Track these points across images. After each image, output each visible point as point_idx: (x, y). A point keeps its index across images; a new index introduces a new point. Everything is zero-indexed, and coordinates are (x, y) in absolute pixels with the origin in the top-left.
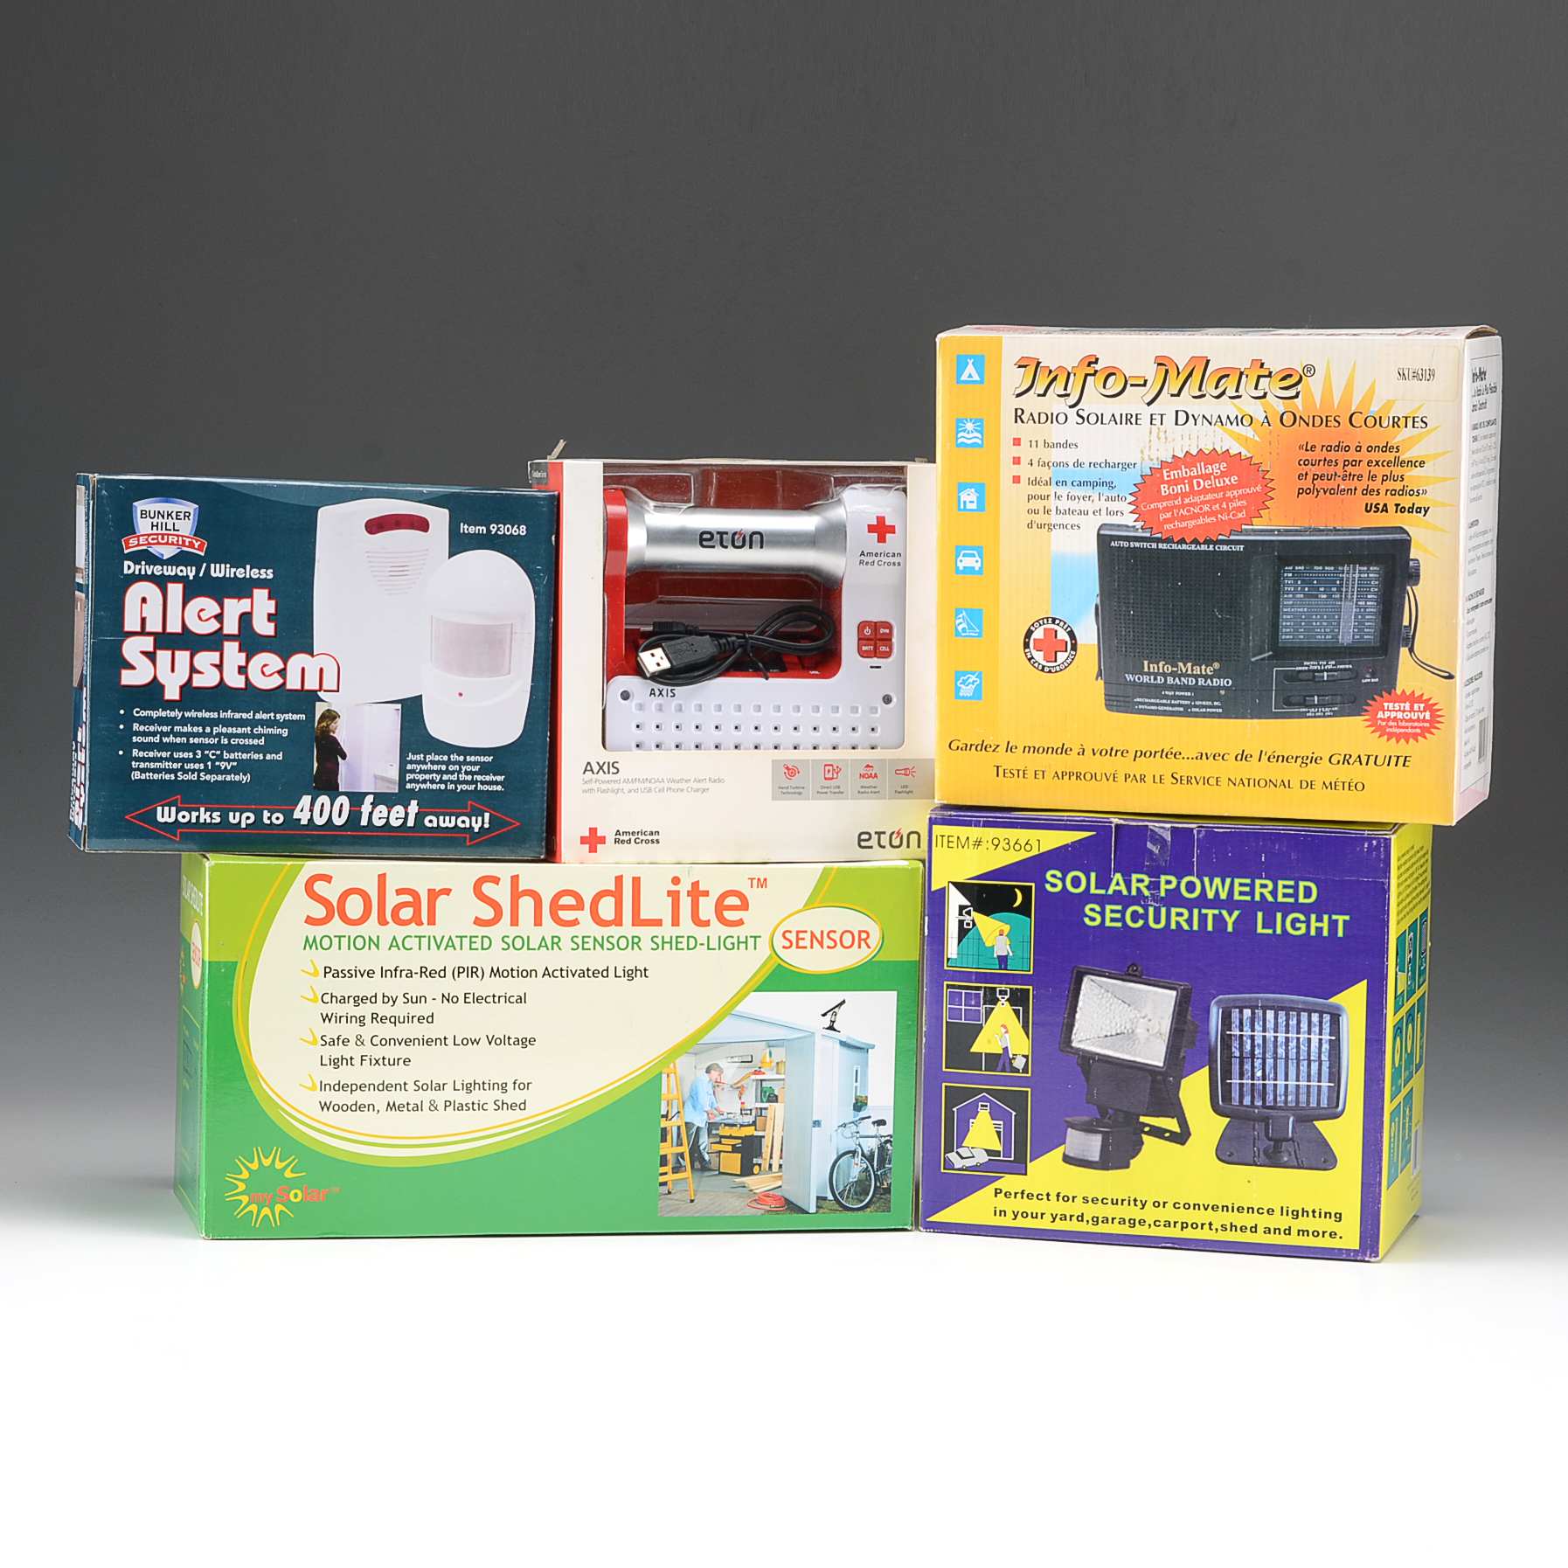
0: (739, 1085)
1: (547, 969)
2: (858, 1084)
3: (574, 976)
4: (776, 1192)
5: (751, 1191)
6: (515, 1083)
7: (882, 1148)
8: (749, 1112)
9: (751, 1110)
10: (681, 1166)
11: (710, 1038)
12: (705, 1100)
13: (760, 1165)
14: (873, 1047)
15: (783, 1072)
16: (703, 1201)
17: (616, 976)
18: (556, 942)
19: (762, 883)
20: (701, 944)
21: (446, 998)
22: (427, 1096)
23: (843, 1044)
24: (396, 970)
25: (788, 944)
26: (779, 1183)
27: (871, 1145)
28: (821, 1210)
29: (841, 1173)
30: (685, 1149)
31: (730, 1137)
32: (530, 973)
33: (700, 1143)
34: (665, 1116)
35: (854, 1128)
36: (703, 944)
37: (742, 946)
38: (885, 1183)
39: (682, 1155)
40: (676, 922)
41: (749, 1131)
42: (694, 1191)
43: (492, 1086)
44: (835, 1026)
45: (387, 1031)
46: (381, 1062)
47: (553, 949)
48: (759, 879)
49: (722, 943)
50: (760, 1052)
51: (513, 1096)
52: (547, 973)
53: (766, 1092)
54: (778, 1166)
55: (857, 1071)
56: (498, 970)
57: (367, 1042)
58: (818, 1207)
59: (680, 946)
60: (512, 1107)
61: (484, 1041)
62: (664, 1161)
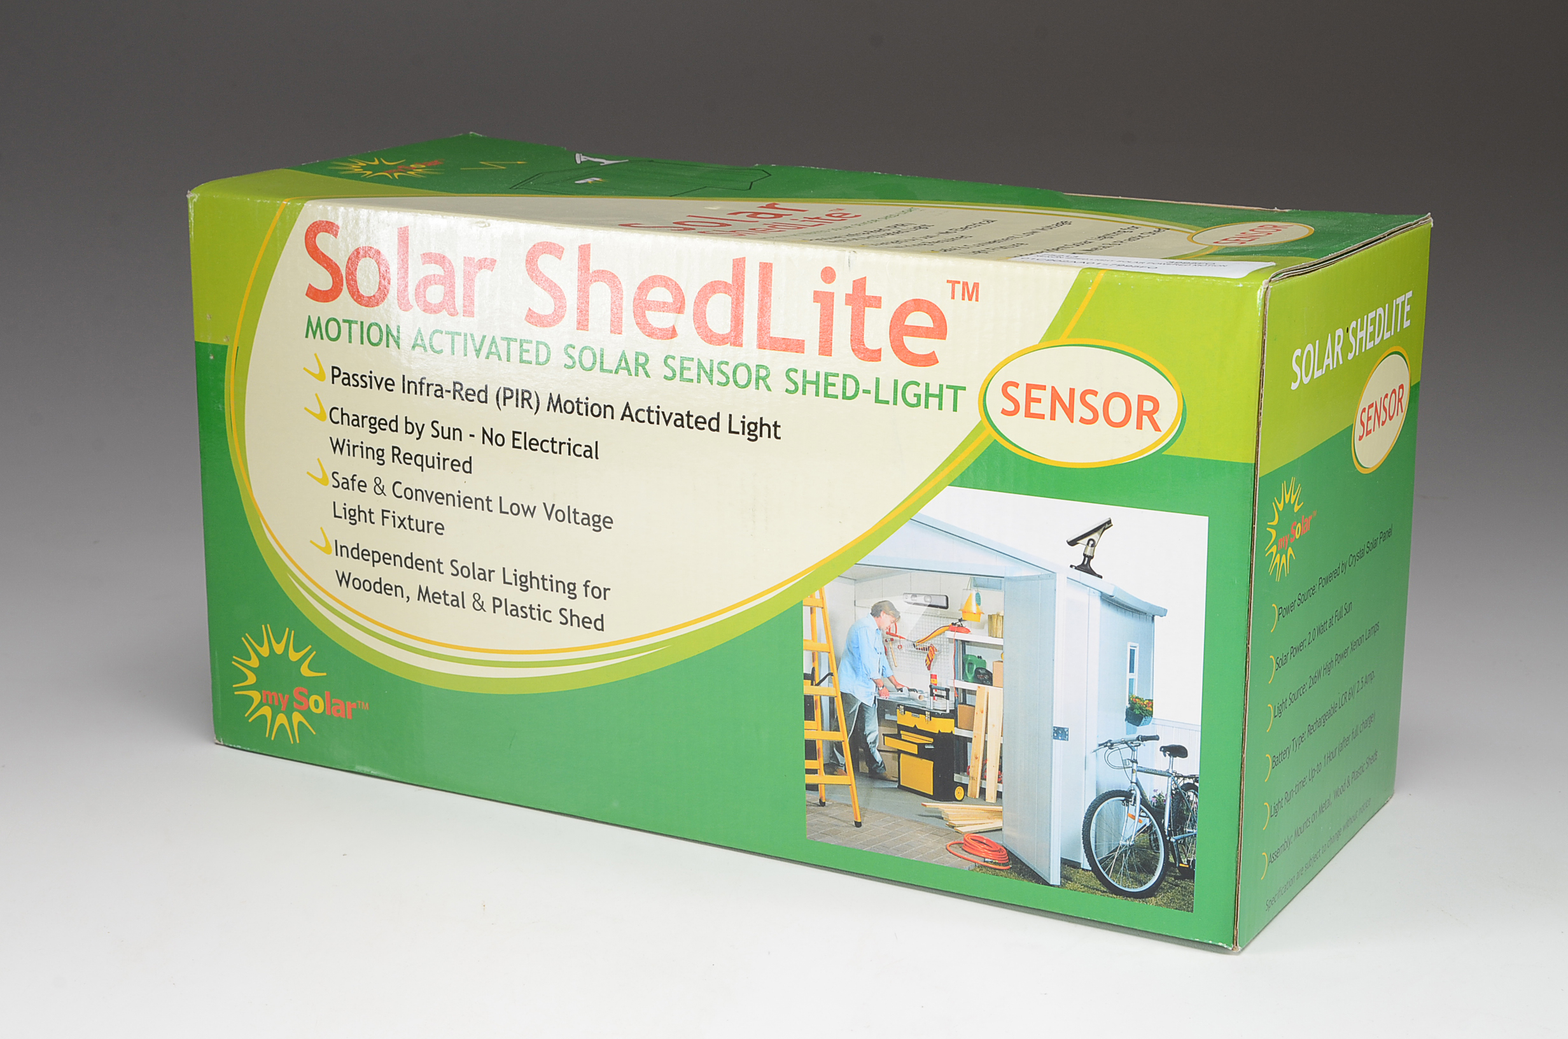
0: (927, 645)
1: (627, 406)
2: (1135, 675)
3: (667, 422)
4: (994, 838)
5: (953, 827)
6: (586, 586)
7: (1179, 796)
8: (944, 693)
9: (947, 690)
10: (838, 764)
11: (880, 555)
12: (872, 659)
13: (965, 787)
14: (1163, 613)
15: (999, 633)
16: (875, 827)
17: (730, 432)
18: (641, 365)
19: (971, 292)
20: (864, 391)
21: (489, 436)
22: (470, 586)
23: (1108, 600)
24: (421, 383)
25: (1010, 407)
26: (998, 824)
27: (1158, 787)
28: (1070, 884)
29: (1104, 826)
30: (842, 736)
31: (915, 730)
32: (603, 411)
33: (867, 732)
34: (810, 677)
35: (1127, 753)
36: (868, 392)
37: (934, 402)
38: (1184, 860)
39: (838, 746)
40: (826, 348)
41: (945, 726)
42: (861, 809)
43: (556, 585)
44: (1093, 564)
45: (411, 476)
46: (406, 523)
47: (637, 375)
48: (965, 284)
49: (899, 392)
50: (961, 594)
51: (585, 606)
52: (627, 413)
53: (971, 664)
54: (995, 795)
55: (1132, 652)
56: (559, 400)
57: (388, 490)
58: (1063, 877)
59: (831, 390)
60: (585, 622)
61: (540, 513)
62: (811, 750)
